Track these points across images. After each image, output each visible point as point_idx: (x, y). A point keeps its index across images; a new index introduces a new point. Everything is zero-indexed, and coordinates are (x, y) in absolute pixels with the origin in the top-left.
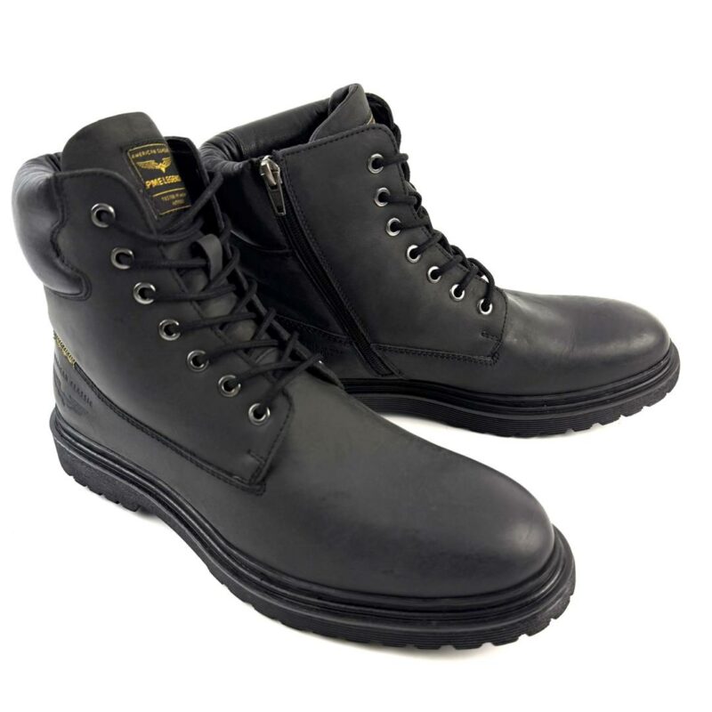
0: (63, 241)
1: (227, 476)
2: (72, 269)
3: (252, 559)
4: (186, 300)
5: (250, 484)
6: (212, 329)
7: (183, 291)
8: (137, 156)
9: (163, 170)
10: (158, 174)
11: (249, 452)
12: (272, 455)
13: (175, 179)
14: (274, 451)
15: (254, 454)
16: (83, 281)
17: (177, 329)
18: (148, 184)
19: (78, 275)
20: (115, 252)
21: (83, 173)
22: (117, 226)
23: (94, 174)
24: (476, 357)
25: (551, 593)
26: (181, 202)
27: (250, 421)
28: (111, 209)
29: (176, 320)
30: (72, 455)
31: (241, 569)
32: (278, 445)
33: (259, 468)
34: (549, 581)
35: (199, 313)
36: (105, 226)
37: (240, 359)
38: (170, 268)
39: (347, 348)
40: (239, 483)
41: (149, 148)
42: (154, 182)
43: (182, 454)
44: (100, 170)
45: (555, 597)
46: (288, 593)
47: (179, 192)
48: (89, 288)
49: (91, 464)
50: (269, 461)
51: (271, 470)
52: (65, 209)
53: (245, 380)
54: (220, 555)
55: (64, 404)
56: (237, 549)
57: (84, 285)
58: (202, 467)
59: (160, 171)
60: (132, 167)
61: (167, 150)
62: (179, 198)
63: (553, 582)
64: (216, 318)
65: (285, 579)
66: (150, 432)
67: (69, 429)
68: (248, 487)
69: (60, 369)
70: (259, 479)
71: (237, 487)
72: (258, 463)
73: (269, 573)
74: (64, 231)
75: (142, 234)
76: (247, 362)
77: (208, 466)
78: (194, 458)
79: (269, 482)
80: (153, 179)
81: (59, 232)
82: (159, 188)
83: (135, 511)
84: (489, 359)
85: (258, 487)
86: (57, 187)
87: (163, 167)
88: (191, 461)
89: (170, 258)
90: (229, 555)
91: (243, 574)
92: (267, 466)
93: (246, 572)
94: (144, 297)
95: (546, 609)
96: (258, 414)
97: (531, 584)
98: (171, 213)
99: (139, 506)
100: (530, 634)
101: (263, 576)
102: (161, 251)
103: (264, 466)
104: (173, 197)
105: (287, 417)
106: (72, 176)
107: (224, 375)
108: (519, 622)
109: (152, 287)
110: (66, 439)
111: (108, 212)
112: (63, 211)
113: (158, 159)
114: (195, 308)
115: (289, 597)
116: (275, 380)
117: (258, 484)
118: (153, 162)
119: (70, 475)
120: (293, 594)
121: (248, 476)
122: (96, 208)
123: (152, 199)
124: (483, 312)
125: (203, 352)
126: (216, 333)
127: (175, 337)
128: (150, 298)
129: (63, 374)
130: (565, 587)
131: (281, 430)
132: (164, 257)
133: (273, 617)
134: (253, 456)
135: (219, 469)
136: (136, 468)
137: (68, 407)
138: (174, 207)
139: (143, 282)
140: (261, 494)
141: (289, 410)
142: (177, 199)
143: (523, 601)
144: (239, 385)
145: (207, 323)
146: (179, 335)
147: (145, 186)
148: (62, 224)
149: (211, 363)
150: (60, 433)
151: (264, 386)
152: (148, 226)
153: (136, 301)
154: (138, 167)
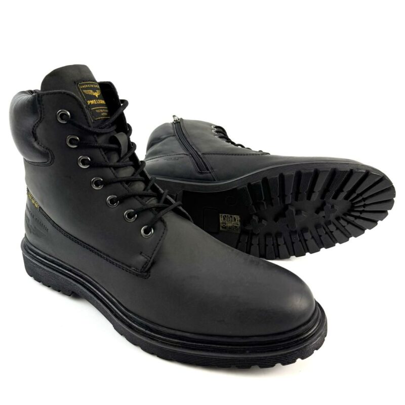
0: (39, 132)
1: (128, 268)
2: (44, 147)
3: (141, 317)
4: (107, 166)
5: (141, 272)
6: (121, 184)
7: (106, 161)
8: (83, 87)
9: (97, 96)
10: (93, 97)
11: (141, 253)
12: (154, 255)
13: (103, 102)
14: (155, 252)
15: (144, 255)
16: (50, 154)
17: (102, 183)
18: (89, 102)
19: (47, 151)
20: (69, 138)
21: (54, 92)
22: (71, 122)
23: (60, 93)
25: (314, 334)
26: (106, 114)
27: (141, 235)
28: (69, 114)
29: (101, 177)
30: (34, 263)
31: (134, 324)
32: (158, 248)
33: (147, 262)
34: (313, 327)
35: (114, 174)
36: (65, 122)
37: (137, 201)
38: (99, 147)
40: (134, 271)
41: (89, 84)
42: (92, 102)
43: (101, 256)
44: (63, 91)
45: (317, 336)
46: (162, 337)
47: (105, 109)
48: (53, 159)
49: (45, 268)
50: (152, 259)
51: (153, 263)
52: (42, 112)
53: (139, 212)
54: (121, 317)
55: (31, 232)
56: (131, 312)
57: (50, 156)
58: (113, 263)
59: (95, 96)
60: (81, 93)
61: (99, 87)
62: (105, 112)
63: (315, 328)
64: (124, 177)
65: (160, 329)
66: (83, 244)
67: (33, 248)
68: (140, 273)
69: (30, 212)
70: (147, 269)
71: (134, 274)
72: (146, 260)
73: (151, 325)
74: (41, 126)
75: (85, 127)
76: (141, 203)
77: (117, 262)
78: (108, 258)
79: (152, 271)
80: (92, 100)
81: (37, 127)
82: (94, 105)
83: (70, 296)
85: (145, 274)
86: (38, 101)
87: (97, 94)
88: (107, 260)
89: (99, 142)
90: (126, 316)
91: (135, 327)
92: (151, 261)
93: (136, 326)
94: (84, 164)
95: (311, 343)
96: (146, 231)
97: (303, 328)
98: (101, 119)
99: (73, 292)
100: (303, 358)
101: (147, 328)
102: (95, 138)
103: (150, 261)
104: (102, 111)
105: (163, 233)
106: (47, 94)
107: (127, 210)
108: (297, 350)
109: (89, 158)
110: (30, 254)
111: (67, 115)
112: (41, 114)
113: (94, 90)
114: (112, 171)
115: (163, 339)
116: (156, 212)
117: (146, 272)
118: (91, 91)
119: (31, 276)
120: (164, 338)
121: (140, 267)
122: (60, 112)
123: (91, 110)
125: (116, 197)
126: (123, 186)
127: (100, 188)
128: (87, 164)
129: (31, 214)
130: (322, 330)
131: (160, 240)
132: (96, 141)
133: (152, 353)
134: (143, 256)
135: (123, 263)
136: (72, 268)
137: (34, 234)
138: (103, 116)
139: (84, 155)
140: (148, 278)
141: (165, 229)
142: (103, 112)
143: (299, 339)
144: (136, 216)
145: (119, 179)
146: (103, 186)
147: (87, 103)
148: (40, 121)
149: (120, 203)
150: (27, 251)
151: (150, 216)
152: (88, 123)
153: (79, 166)
154: (84, 93)
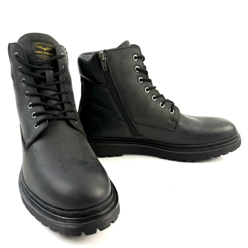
8: (37, 44)
10: (42, 50)
13: (50, 54)
18: (36, 52)
24: (169, 128)
39: (124, 123)
41: (42, 43)
42: (39, 52)
47: (47, 57)
61: (51, 46)
82: (40, 54)
84: (174, 129)
87: (45, 49)
113: (45, 47)
118: (42, 47)
123: (36, 56)
124: (171, 113)
128: (24, 83)
138: (43, 60)
142: (45, 59)
147: (35, 52)
154: (35, 47)
